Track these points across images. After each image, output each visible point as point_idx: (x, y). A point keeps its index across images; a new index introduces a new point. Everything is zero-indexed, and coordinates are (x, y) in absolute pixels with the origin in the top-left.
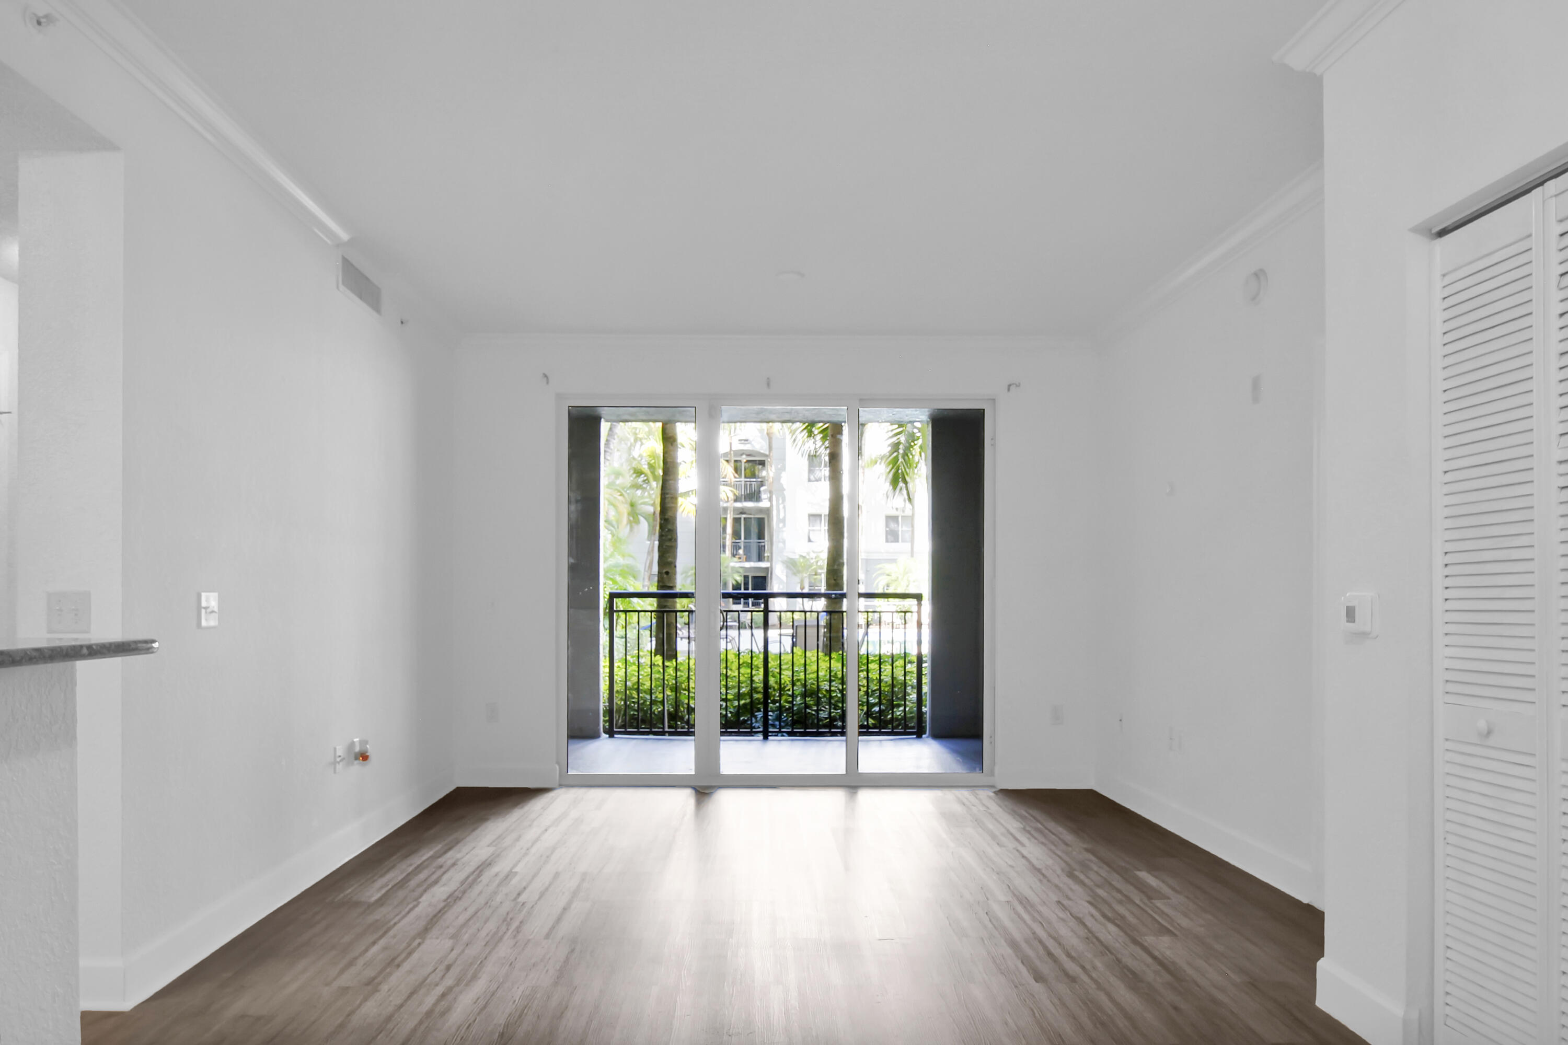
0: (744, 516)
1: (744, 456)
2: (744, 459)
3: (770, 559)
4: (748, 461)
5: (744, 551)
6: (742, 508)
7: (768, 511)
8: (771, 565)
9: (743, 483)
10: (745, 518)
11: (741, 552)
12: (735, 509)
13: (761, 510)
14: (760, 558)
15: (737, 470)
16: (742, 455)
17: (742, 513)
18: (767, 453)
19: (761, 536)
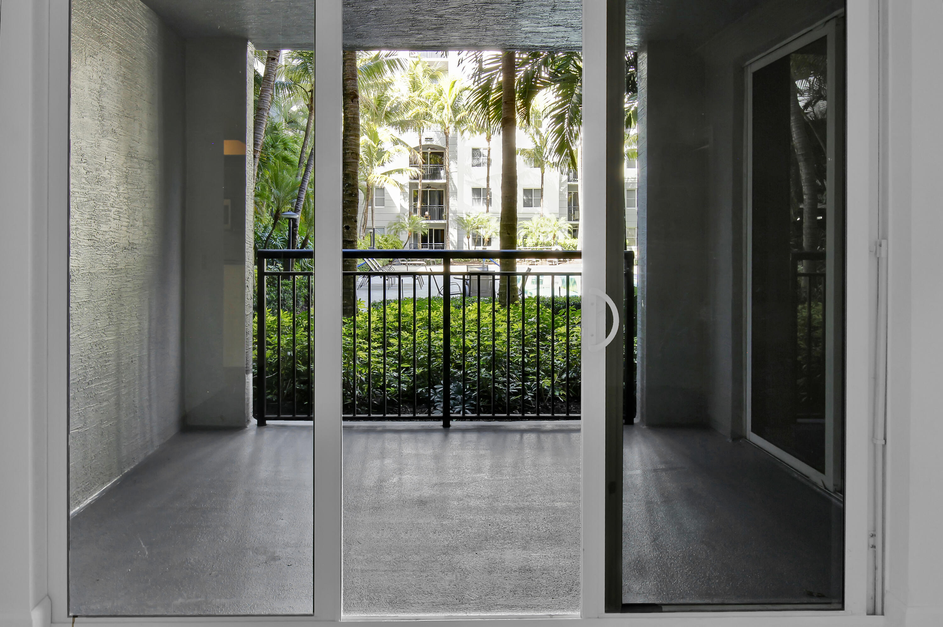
0: (430, 189)
1: (429, 149)
2: (429, 151)
3: (447, 218)
4: (432, 153)
5: (429, 213)
6: (428, 184)
7: (445, 186)
8: (448, 222)
9: (429, 167)
10: (430, 191)
11: (427, 213)
12: (423, 185)
13: (441, 185)
14: (440, 218)
15: (424, 158)
16: (428, 149)
17: (428, 187)
18: (445, 147)
19: (441, 202)
